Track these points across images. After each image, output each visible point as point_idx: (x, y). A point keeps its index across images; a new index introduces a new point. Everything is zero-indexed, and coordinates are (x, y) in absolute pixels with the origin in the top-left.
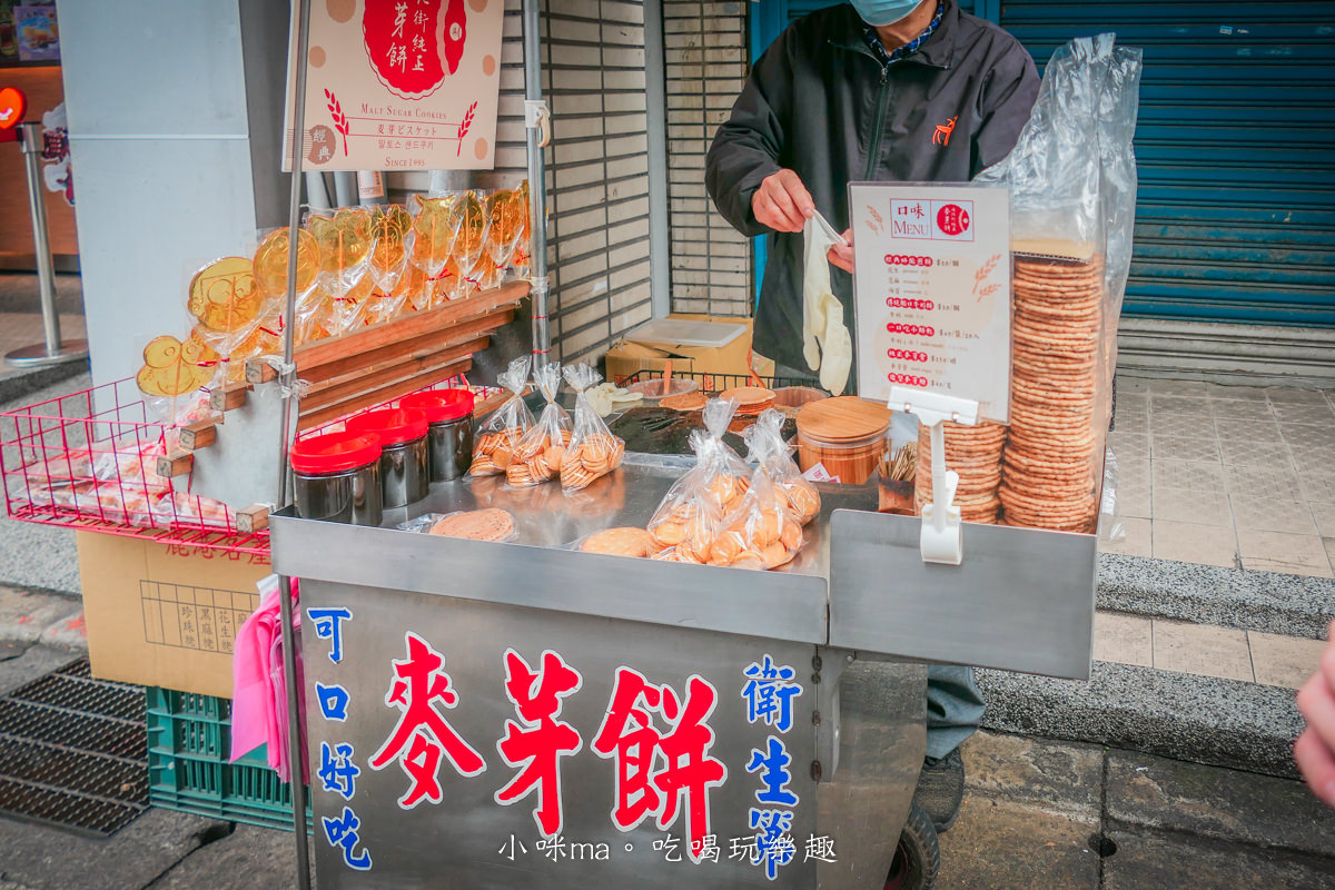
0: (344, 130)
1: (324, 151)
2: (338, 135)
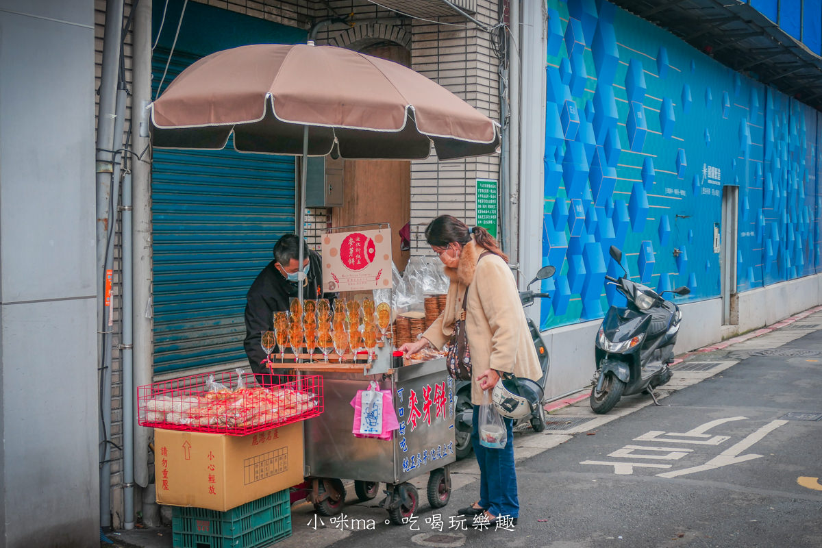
0: (338, 282)
1: (333, 287)
2: (336, 283)
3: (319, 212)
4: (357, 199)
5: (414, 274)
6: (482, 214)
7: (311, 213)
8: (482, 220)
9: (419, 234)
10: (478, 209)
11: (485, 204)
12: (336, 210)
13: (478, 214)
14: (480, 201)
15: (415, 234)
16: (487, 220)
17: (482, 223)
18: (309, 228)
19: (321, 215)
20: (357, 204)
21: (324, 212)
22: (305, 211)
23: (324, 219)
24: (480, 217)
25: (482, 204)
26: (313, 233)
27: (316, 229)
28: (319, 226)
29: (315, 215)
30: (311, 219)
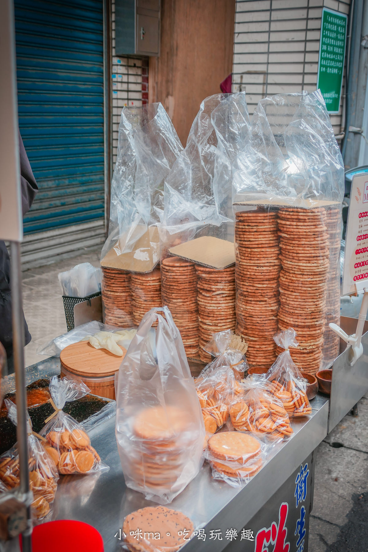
3: (132, 62)
4: (177, 49)
5: (213, 141)
6: (326, 59)
7: (122, 63)
8: (326, 67)
9: (243, 86)
10: (323, 51)
11: (331, 45)
12: (154, 62)
13: (322, 58)
14: (327, 41)
15: (237, 86)
16: (331, 67)
17: (326, 71)
18: (119, 80)
19: (135, 66)
20: (177, 55)
21: (139, 63)
22: (115, 60)
23: (139, 72)
24: (324, 63)
25: (328, 45)
26: (125, 87)
27: (128, 83)
28: (132, 79)
29: (128, 66)
30: (122, 70)
